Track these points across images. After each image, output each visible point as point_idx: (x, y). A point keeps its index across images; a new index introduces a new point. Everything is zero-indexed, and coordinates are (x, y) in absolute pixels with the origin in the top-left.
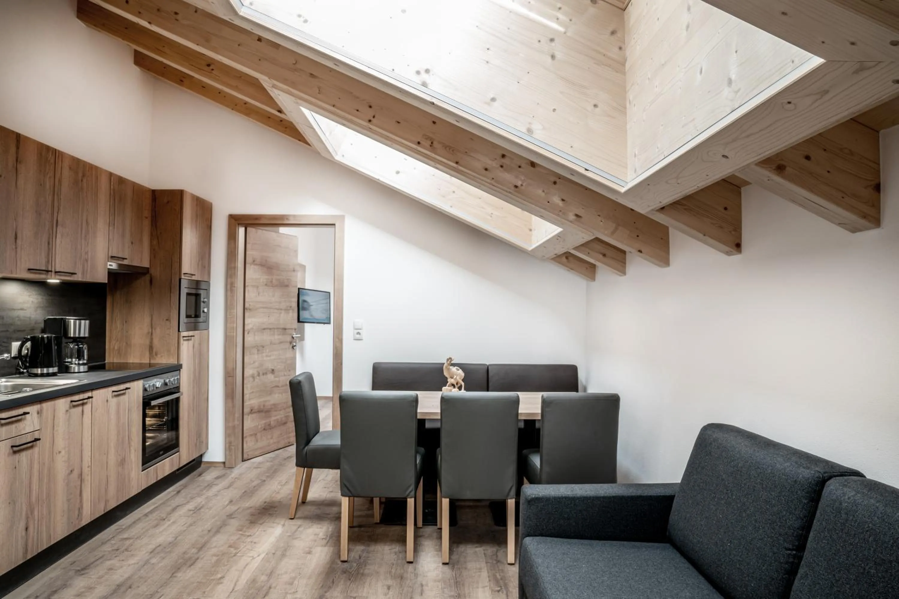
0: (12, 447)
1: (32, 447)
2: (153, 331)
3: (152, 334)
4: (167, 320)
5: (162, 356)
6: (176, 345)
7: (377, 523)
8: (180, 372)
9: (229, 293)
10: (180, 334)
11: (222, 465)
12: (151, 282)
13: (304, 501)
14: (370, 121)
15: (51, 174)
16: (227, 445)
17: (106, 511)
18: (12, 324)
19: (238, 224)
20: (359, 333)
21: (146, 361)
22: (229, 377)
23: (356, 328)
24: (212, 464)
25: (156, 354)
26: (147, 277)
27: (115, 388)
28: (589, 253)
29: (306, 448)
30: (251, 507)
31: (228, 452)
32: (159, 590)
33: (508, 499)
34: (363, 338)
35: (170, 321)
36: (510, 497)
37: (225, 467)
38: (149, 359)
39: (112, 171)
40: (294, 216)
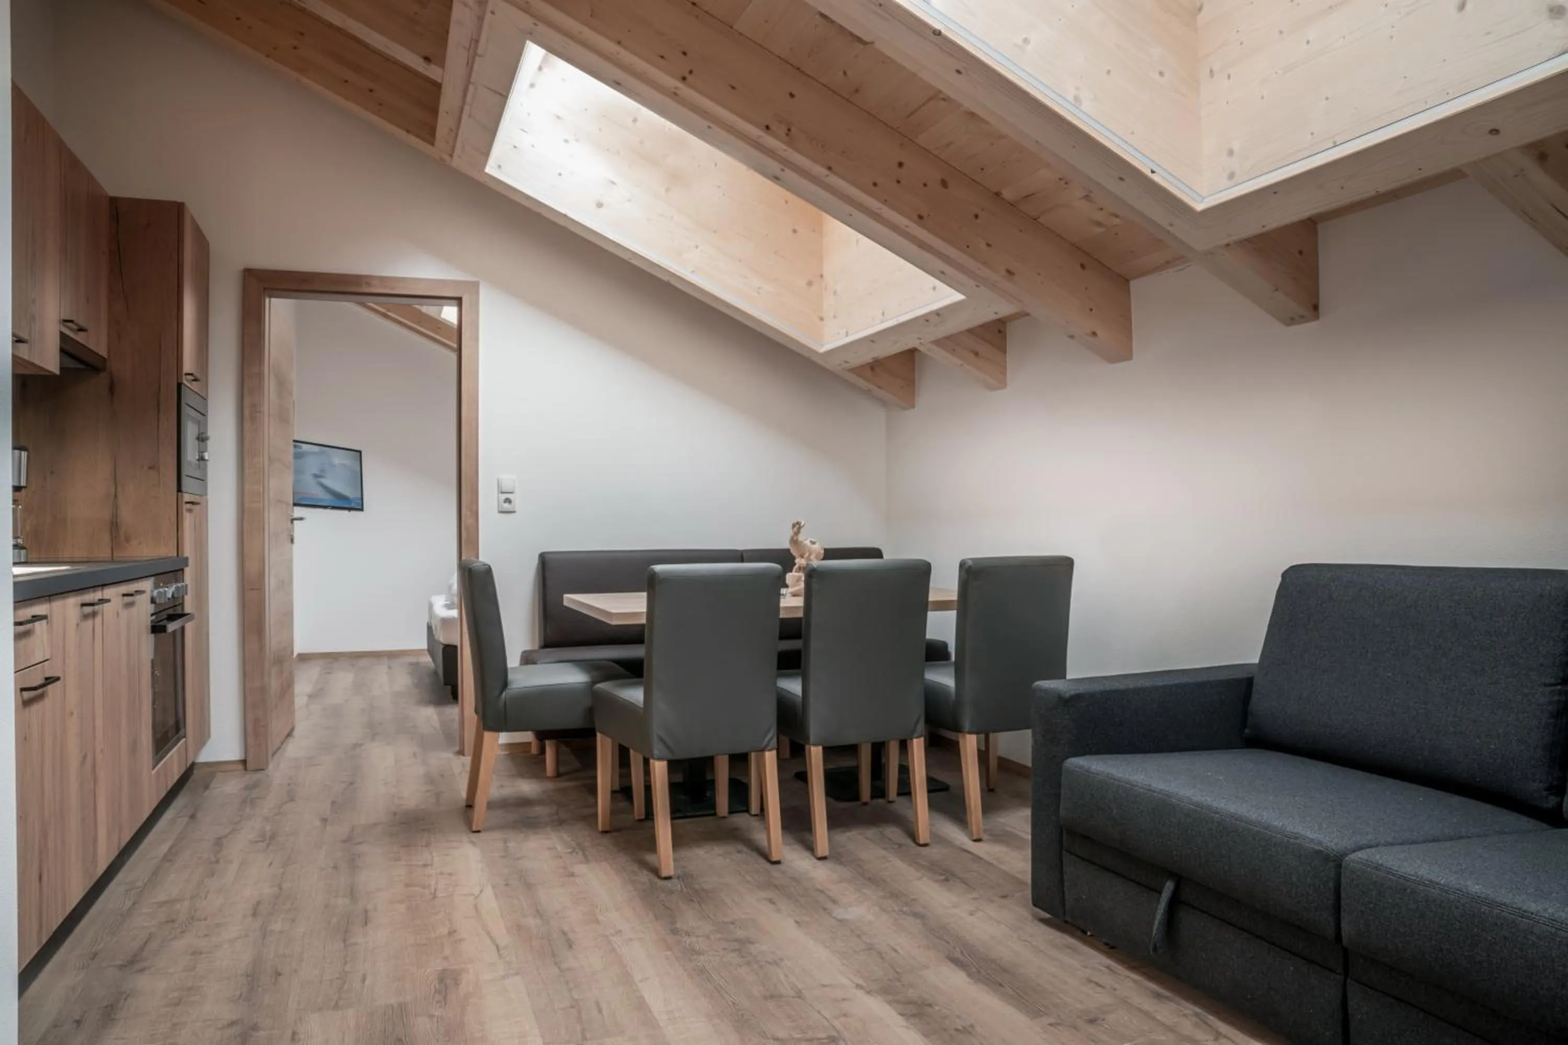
0: (22, 690)
1: (41, 697)
2: (119, 489)
3: (116, 496)
4: (151, 468)
5: (140, 543)
6: (174, 519)
7: (640, 820)
8: (183, 573)
9: (247, 425)
10: (182, 497)
11: (241, 767)
12: (112, 389)
13: (470, 803)
14: (684, 79)
16: (250, 727)
17: (121, 849)
19: (265, 289)
20: (508, 501)
21: (105, 554)
22: (252, 589)
23: (504, 490)
24: (217, 767)
25: (128, 540)
26: (103, 378)
27: (124, 589)
28: (954, 350)
29: (504, 694)
30: (375, 824)
31: (251, 741)
32: (347, 968)
33: (911, 739)
34: (517, 509)
35: (159, 471)
36: (915, 735)
37: (246, 769)
38: (109, 551)
40: (382, 279)
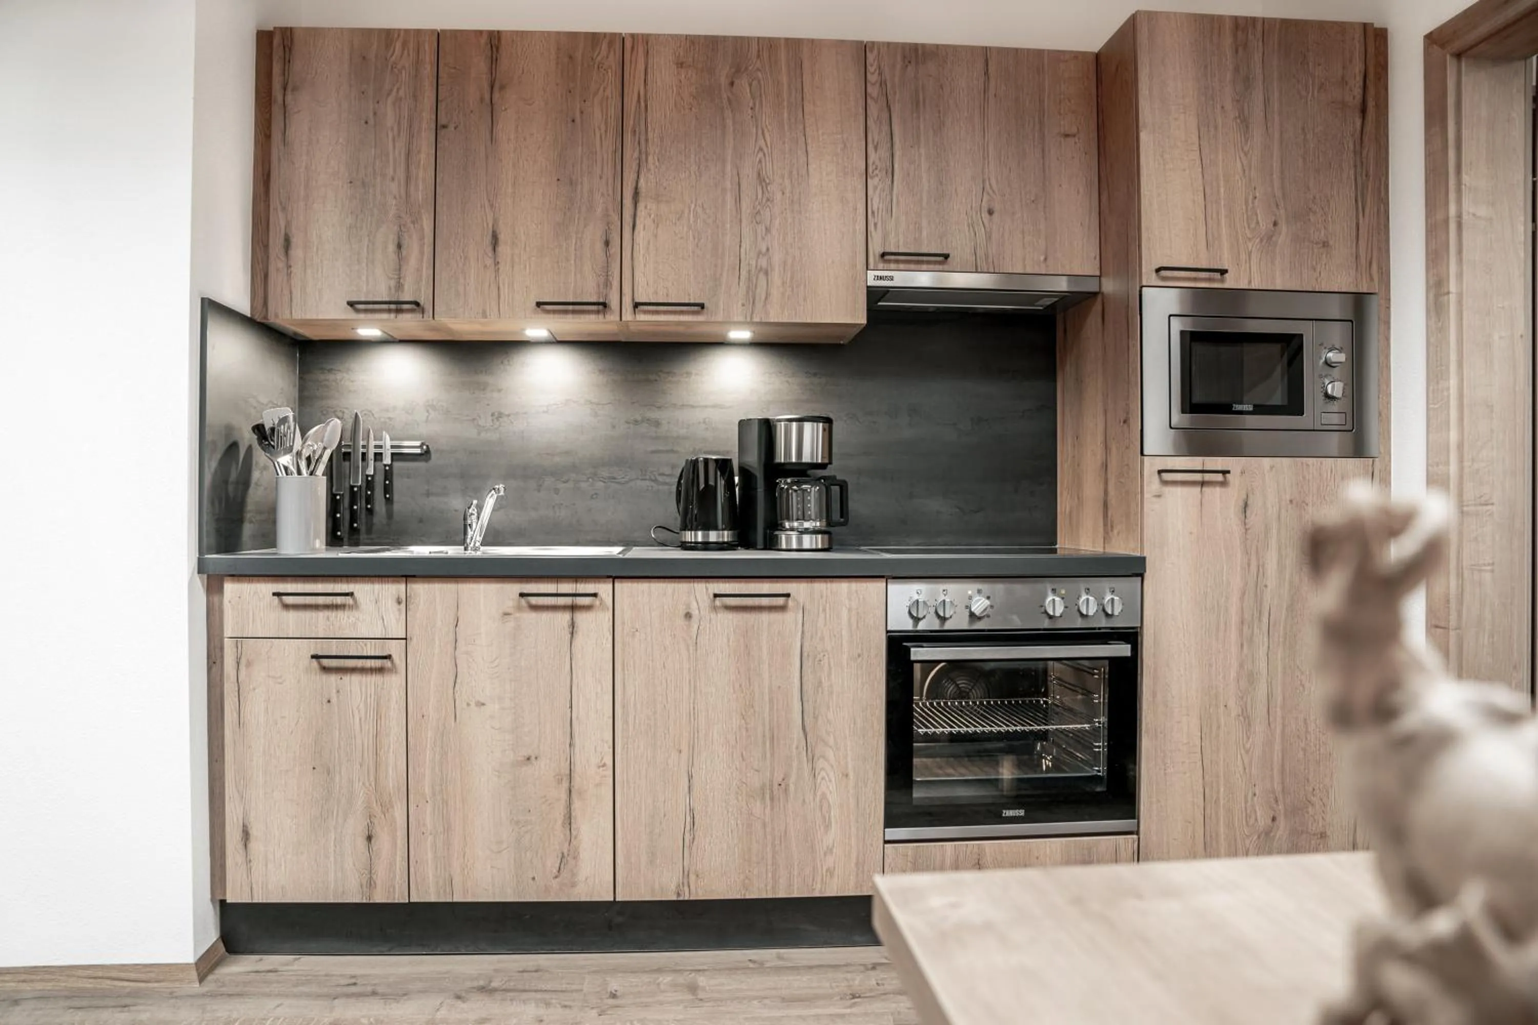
15: (612, 91)
18: (686, 438)
39: (866, 37)
